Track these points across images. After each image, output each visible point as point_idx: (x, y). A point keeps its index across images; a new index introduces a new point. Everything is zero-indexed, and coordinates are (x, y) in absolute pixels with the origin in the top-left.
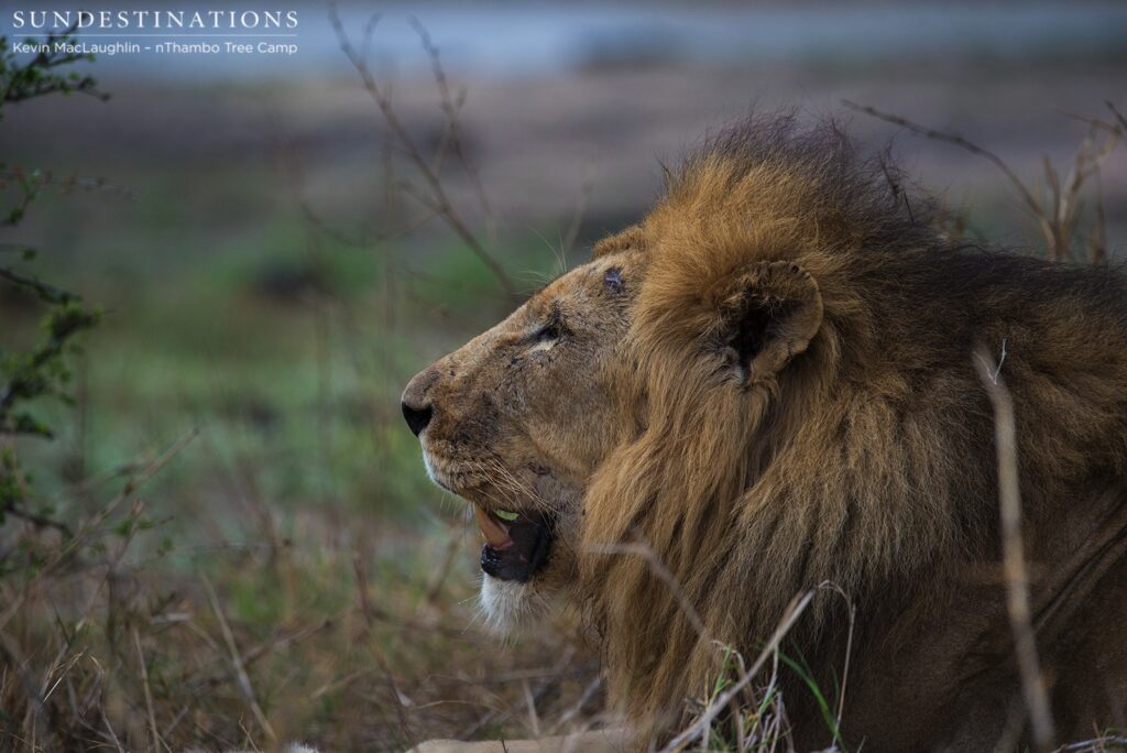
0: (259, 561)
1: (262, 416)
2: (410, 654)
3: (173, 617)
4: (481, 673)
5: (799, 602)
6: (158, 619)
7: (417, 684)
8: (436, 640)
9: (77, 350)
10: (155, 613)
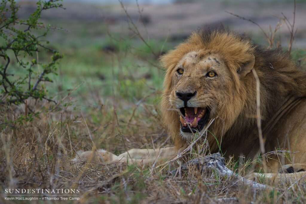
0: (98, 109)
1: (102, 78)
2: (130, 130)
3: (78, 121)
4: (144, 135)
5: (212, 121)
6: (75, 122)
7: (131, 137)
8: (135, 127)
9: (58, 63)
10: (74, 120)
